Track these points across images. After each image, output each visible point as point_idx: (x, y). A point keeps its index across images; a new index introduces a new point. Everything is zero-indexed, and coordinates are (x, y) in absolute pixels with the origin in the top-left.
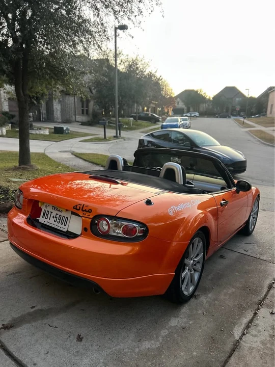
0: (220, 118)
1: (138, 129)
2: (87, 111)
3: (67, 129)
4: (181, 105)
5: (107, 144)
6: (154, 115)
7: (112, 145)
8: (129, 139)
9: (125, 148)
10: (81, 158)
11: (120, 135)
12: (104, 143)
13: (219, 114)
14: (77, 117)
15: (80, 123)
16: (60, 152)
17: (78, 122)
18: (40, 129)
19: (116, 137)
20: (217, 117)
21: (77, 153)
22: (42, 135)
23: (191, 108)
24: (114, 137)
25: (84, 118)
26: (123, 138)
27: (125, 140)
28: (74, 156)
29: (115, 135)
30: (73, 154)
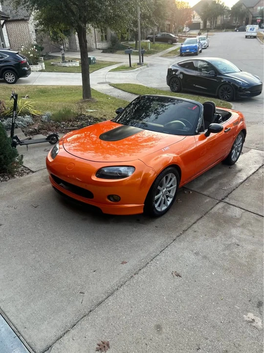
0: (239, 31)
1: (157, 52)
2: (106, 36)
3: (94, 59)
4: (197, 19)
5: (133, 72)
6: (171, 34)
7: (138, 73)
8: (151, 65)
9: (151, 76)
10: (119, 89)
11: (143, 62)
12: (131, 72)
13: (238, 27)
14: (97, 44)
15: (102, 51)
16: (99, 83)
17: (99, 49)
18: (72, 61)
19: (140, 64)
20: (236, 31)
21: (114, 84)
22: (74, 67)
23: (208, 22)
24: (138, 64)
25: (104, 45)
26: (146, 65)
27: (148, 67)
28: (113, 87)
29: (138, 61)
30: (110, 85)
